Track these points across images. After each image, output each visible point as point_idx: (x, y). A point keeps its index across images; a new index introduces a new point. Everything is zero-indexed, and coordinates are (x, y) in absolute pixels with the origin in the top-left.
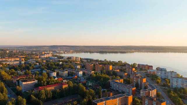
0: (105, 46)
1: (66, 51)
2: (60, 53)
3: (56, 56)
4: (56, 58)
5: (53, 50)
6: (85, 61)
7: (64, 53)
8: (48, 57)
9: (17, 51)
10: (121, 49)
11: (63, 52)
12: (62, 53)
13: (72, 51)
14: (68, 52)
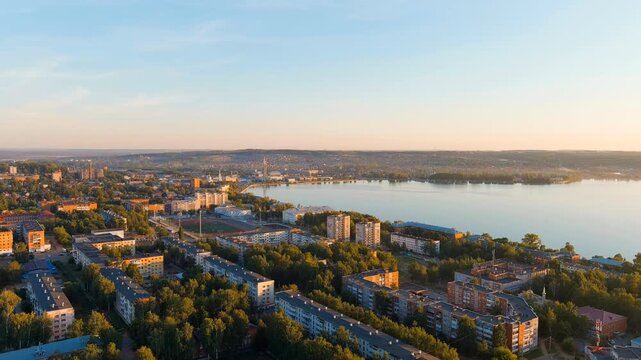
0: (440, 154)
1: (292, 173)
2: (269, 183)
3: (250, 200)
4: (245, 212)
5: (245, 166)
6: (410, 243)
7: (286, 181)
8: (208, 205)
9: (96, 174)
10: (507, 164)
11: (281, 178)
12: (274, 181)
13: (315, 172)
14: (300, 177)
